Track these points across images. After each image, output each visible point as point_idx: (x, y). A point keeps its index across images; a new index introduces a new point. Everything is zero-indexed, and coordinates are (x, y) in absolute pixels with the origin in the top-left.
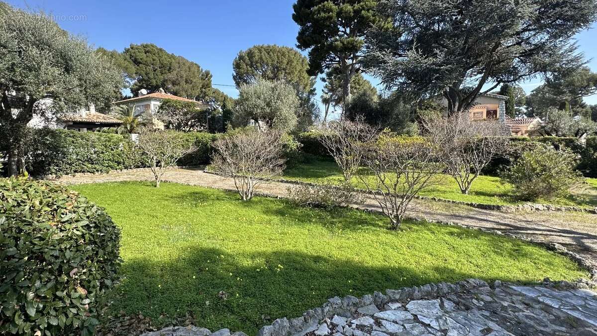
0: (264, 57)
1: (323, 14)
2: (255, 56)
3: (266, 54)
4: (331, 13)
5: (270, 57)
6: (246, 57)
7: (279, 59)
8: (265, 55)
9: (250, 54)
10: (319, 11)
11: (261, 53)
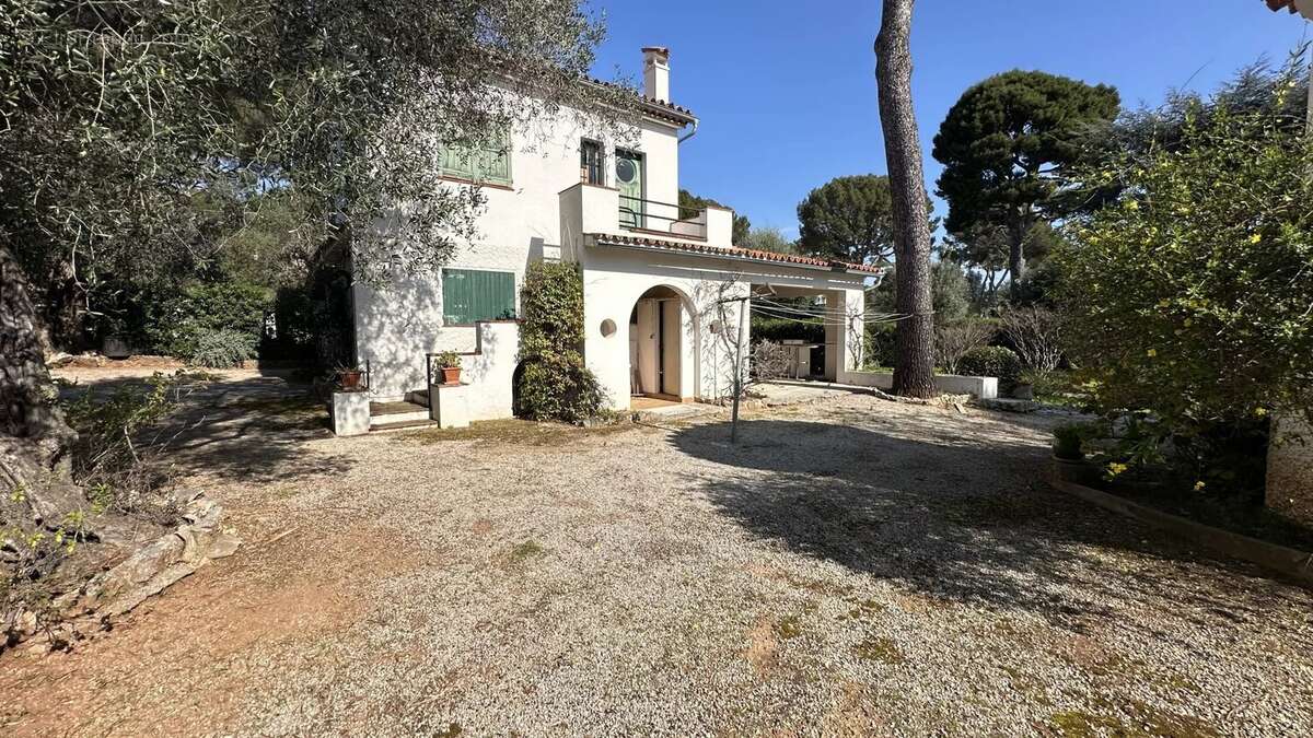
0: (854, 198)
1: (988, 152)
2: (838, 197)
3: (859, 193)
4: (1002, 149)
5: (865, 196)
6: (824, 199)
7: (878, 198)
8: (855, 194)
9: (830, 191)
10: (981, 148)
11: (848, 190)
